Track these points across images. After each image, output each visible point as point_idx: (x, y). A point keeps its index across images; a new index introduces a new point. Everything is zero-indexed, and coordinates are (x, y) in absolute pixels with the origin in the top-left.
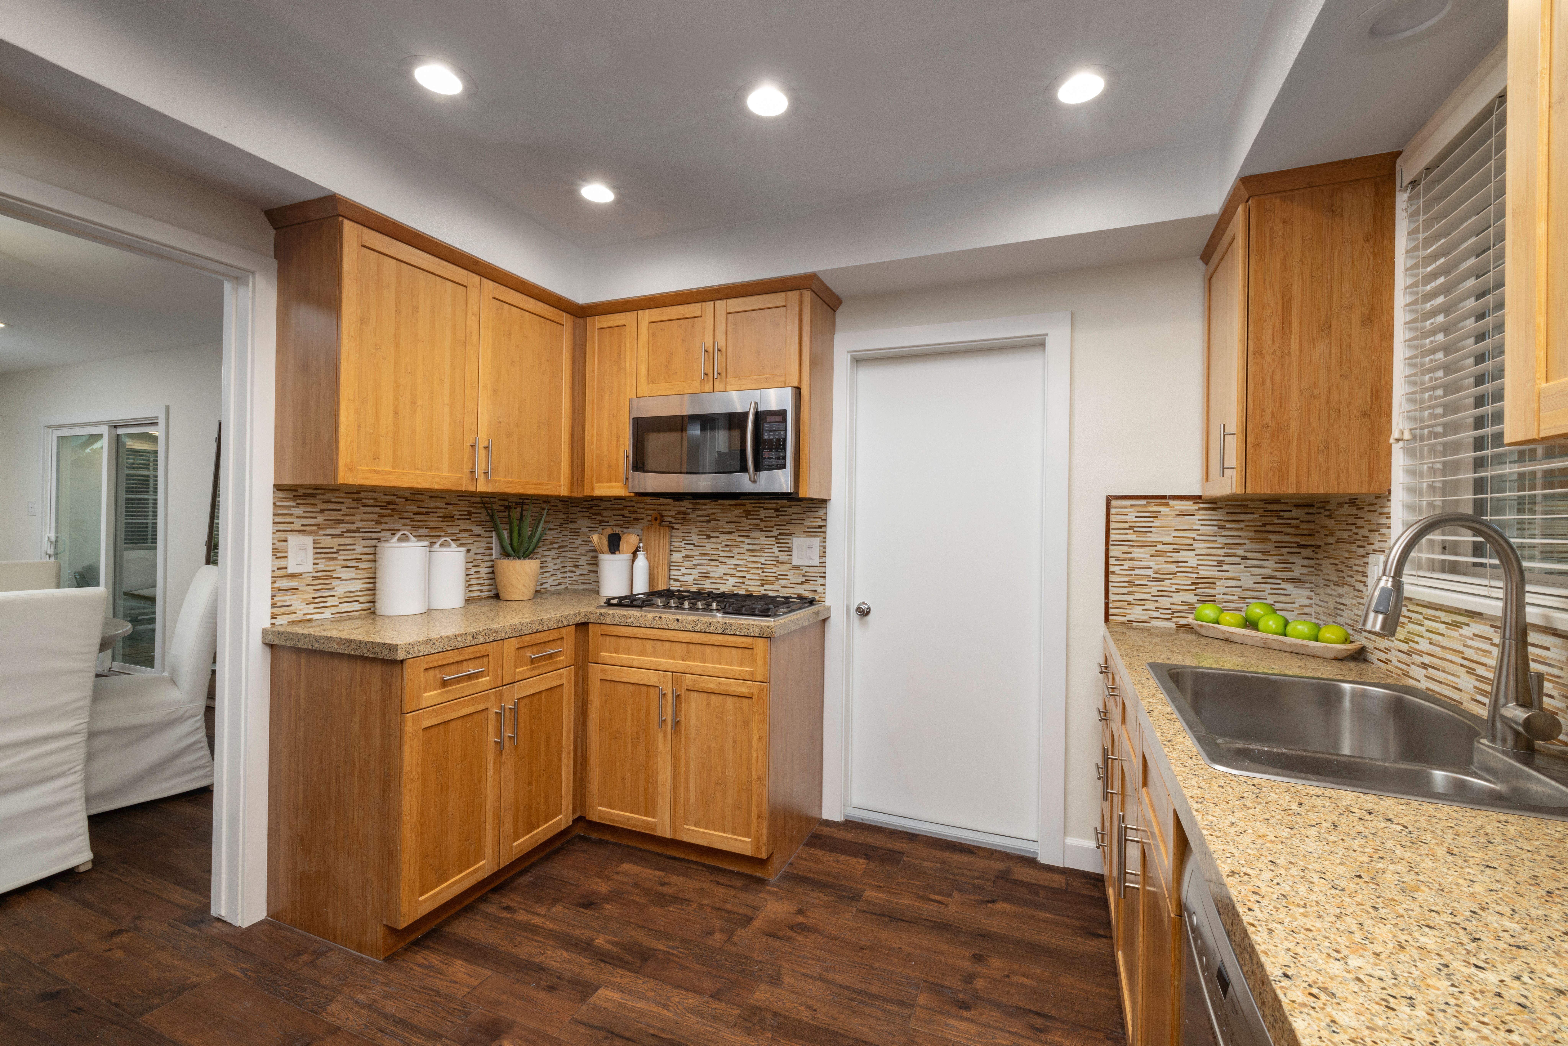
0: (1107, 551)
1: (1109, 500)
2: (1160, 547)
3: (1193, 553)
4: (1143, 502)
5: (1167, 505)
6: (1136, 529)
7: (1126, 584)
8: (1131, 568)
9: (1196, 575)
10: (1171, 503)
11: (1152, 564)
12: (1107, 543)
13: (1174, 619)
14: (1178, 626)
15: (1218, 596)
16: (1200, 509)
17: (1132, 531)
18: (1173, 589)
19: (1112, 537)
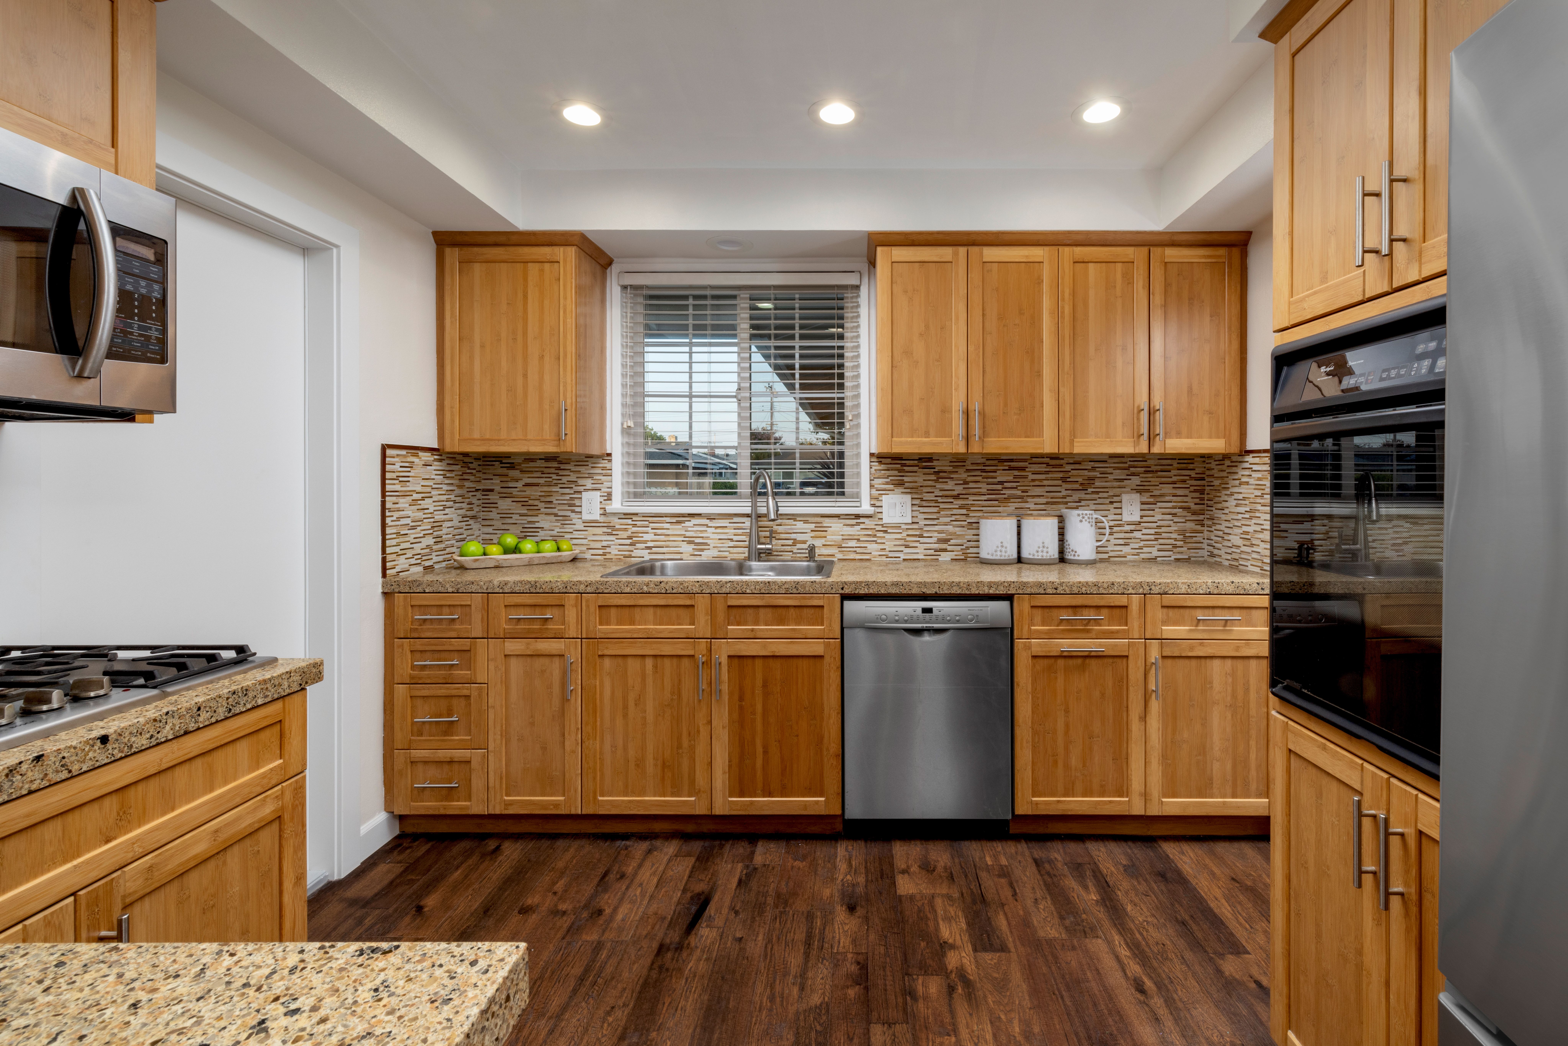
0: (383, 503)
1: (384, 448)
2: (416, 496)
3: (430, 500)
4: (404, 452)
5: (417, 455)
6: (401, 479)
7: (394, 536)
8: (398, 519)
9: (432, 520)
10: (421, 454)
11: (410, 513)
12: (384, 495)
13: (423, 563)
14: (425, 568)
15: (444, 537)
16: (435, 460)
17: (397, 482)
18: (421, 535)
19: (388, 488)
